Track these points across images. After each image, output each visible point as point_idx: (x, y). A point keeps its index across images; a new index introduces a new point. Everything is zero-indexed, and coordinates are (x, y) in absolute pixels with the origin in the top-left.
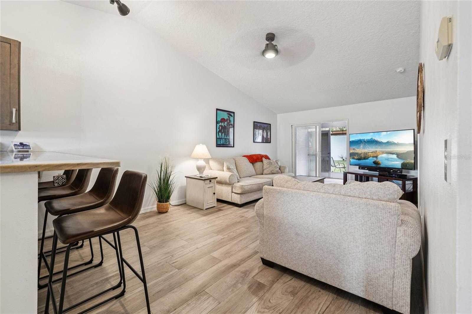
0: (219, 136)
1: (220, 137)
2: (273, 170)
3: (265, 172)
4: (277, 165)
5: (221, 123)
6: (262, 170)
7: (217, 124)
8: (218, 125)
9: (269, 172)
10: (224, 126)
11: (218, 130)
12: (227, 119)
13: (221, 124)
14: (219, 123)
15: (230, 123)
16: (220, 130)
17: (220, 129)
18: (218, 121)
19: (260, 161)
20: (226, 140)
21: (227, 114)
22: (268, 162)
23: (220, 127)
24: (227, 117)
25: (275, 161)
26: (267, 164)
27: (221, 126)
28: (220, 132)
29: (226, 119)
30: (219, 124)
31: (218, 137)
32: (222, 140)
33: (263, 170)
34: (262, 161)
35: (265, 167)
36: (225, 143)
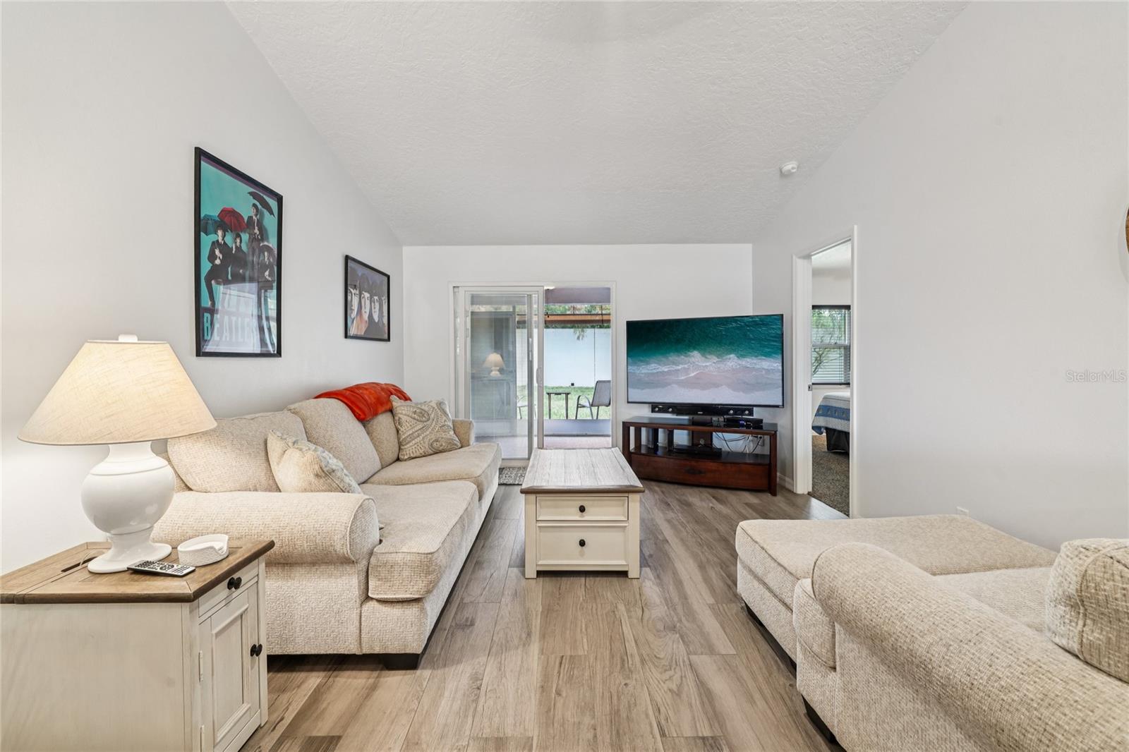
0: (212, 297)
2: (437, 441)
3: (409, 450)
4: (445, 418)
5: (220, 233)
6: (397, 445)
7: (202, 235)
8: (207, 240)
9: (425, 448)
10: (239, 249)
11: (206, 267)
12: (250, 218)
13: (224, 236)
14: (210, 228)
15: (262, 240)
16: (214, 267)
17: (218, 262)
18: (205, 218)
19: (385, 411)
21: (251, 194)
22: (415, 413)
23: (217, 252)
24: (252, 212)
25: (435, 406)
26: (414, 419)
27: (224, 248)
28: (216, 278)
29: (246, 219)
30: (212, 237)
31: (206, 303)
33: (400, 444)
34: (391, 411)
35: (406, 431)
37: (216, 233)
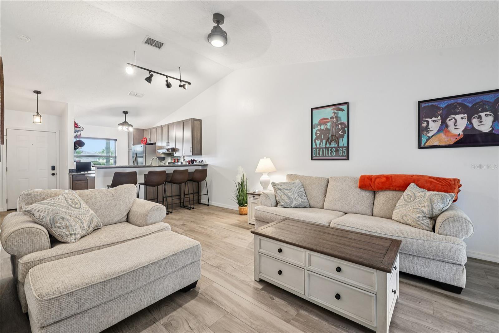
0: (316, 144)
1: (318, 146)
5: (319, 127)
7: (313, 129)
8: (315, 130)
10: (326, 129)
12: (332, 117)
13: (321, 127)
14: (315, 127)
16: (317, 136)
18: (315, 124)
20: (330, 149)
23: (318, 132)
27: (321, 130)
28: (317, 139)
29: (330, 118)
31: (314, 146)
32: (321, 149)
36: (328, 154)
37: (318, 127)
